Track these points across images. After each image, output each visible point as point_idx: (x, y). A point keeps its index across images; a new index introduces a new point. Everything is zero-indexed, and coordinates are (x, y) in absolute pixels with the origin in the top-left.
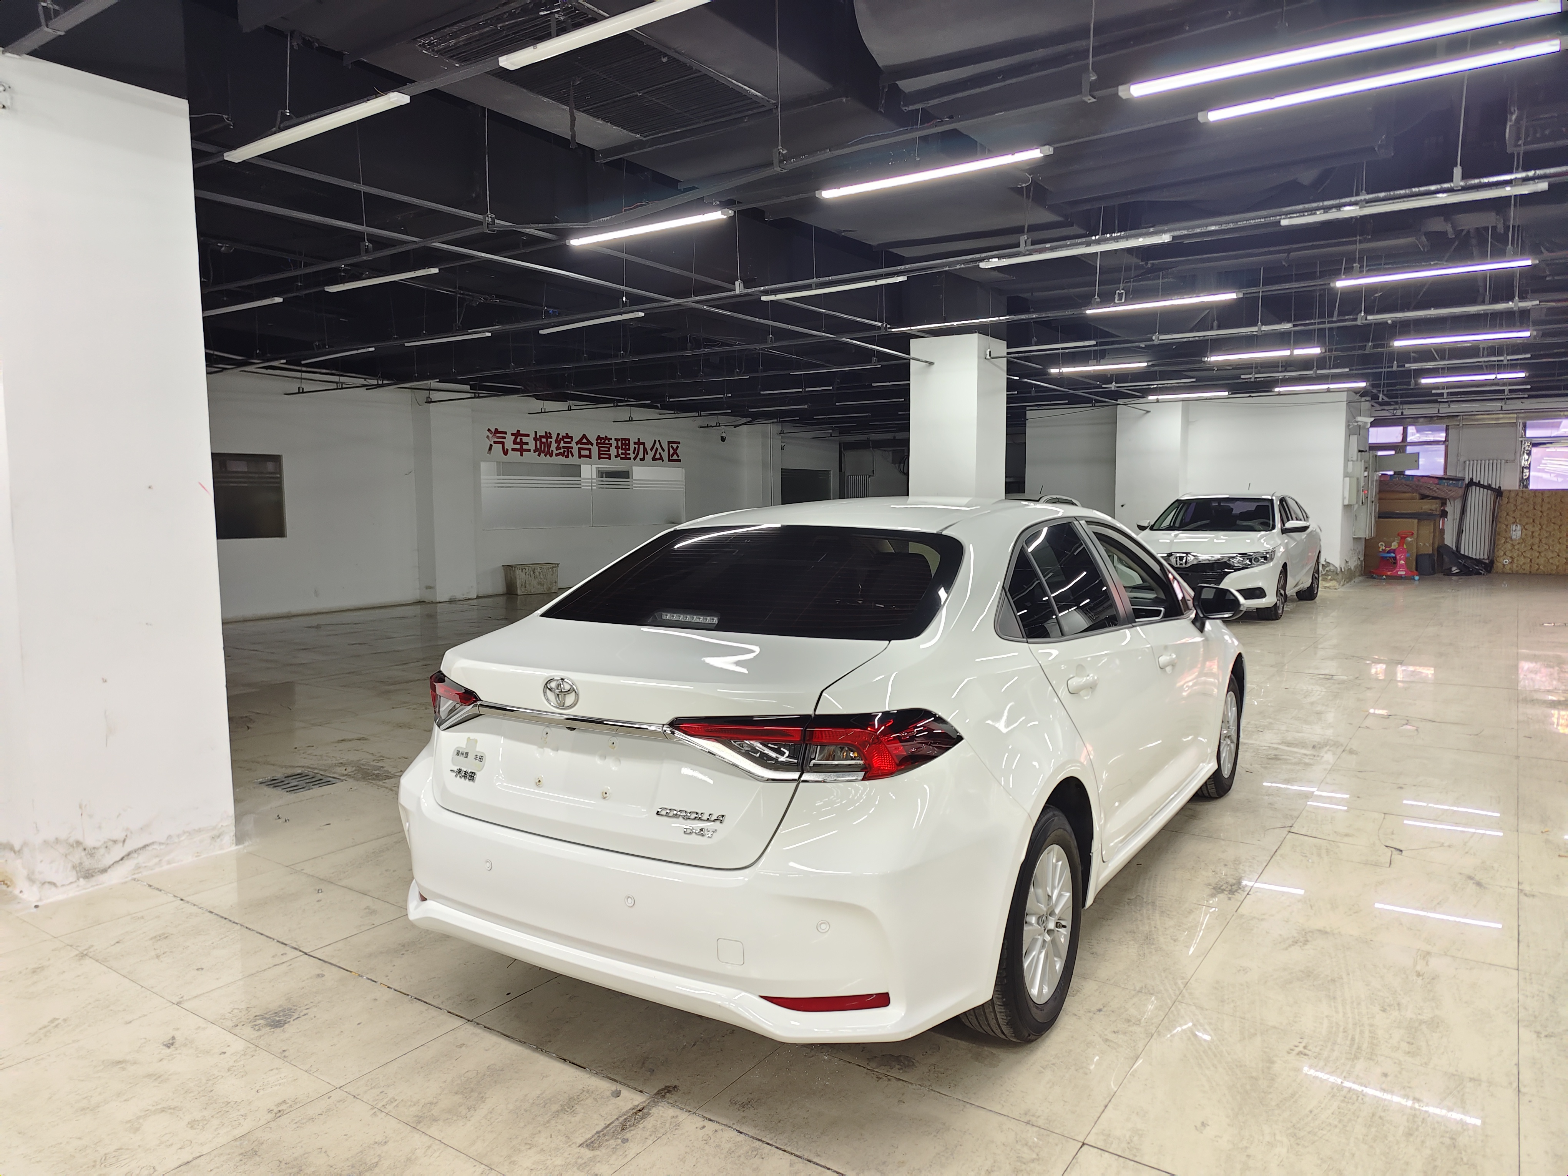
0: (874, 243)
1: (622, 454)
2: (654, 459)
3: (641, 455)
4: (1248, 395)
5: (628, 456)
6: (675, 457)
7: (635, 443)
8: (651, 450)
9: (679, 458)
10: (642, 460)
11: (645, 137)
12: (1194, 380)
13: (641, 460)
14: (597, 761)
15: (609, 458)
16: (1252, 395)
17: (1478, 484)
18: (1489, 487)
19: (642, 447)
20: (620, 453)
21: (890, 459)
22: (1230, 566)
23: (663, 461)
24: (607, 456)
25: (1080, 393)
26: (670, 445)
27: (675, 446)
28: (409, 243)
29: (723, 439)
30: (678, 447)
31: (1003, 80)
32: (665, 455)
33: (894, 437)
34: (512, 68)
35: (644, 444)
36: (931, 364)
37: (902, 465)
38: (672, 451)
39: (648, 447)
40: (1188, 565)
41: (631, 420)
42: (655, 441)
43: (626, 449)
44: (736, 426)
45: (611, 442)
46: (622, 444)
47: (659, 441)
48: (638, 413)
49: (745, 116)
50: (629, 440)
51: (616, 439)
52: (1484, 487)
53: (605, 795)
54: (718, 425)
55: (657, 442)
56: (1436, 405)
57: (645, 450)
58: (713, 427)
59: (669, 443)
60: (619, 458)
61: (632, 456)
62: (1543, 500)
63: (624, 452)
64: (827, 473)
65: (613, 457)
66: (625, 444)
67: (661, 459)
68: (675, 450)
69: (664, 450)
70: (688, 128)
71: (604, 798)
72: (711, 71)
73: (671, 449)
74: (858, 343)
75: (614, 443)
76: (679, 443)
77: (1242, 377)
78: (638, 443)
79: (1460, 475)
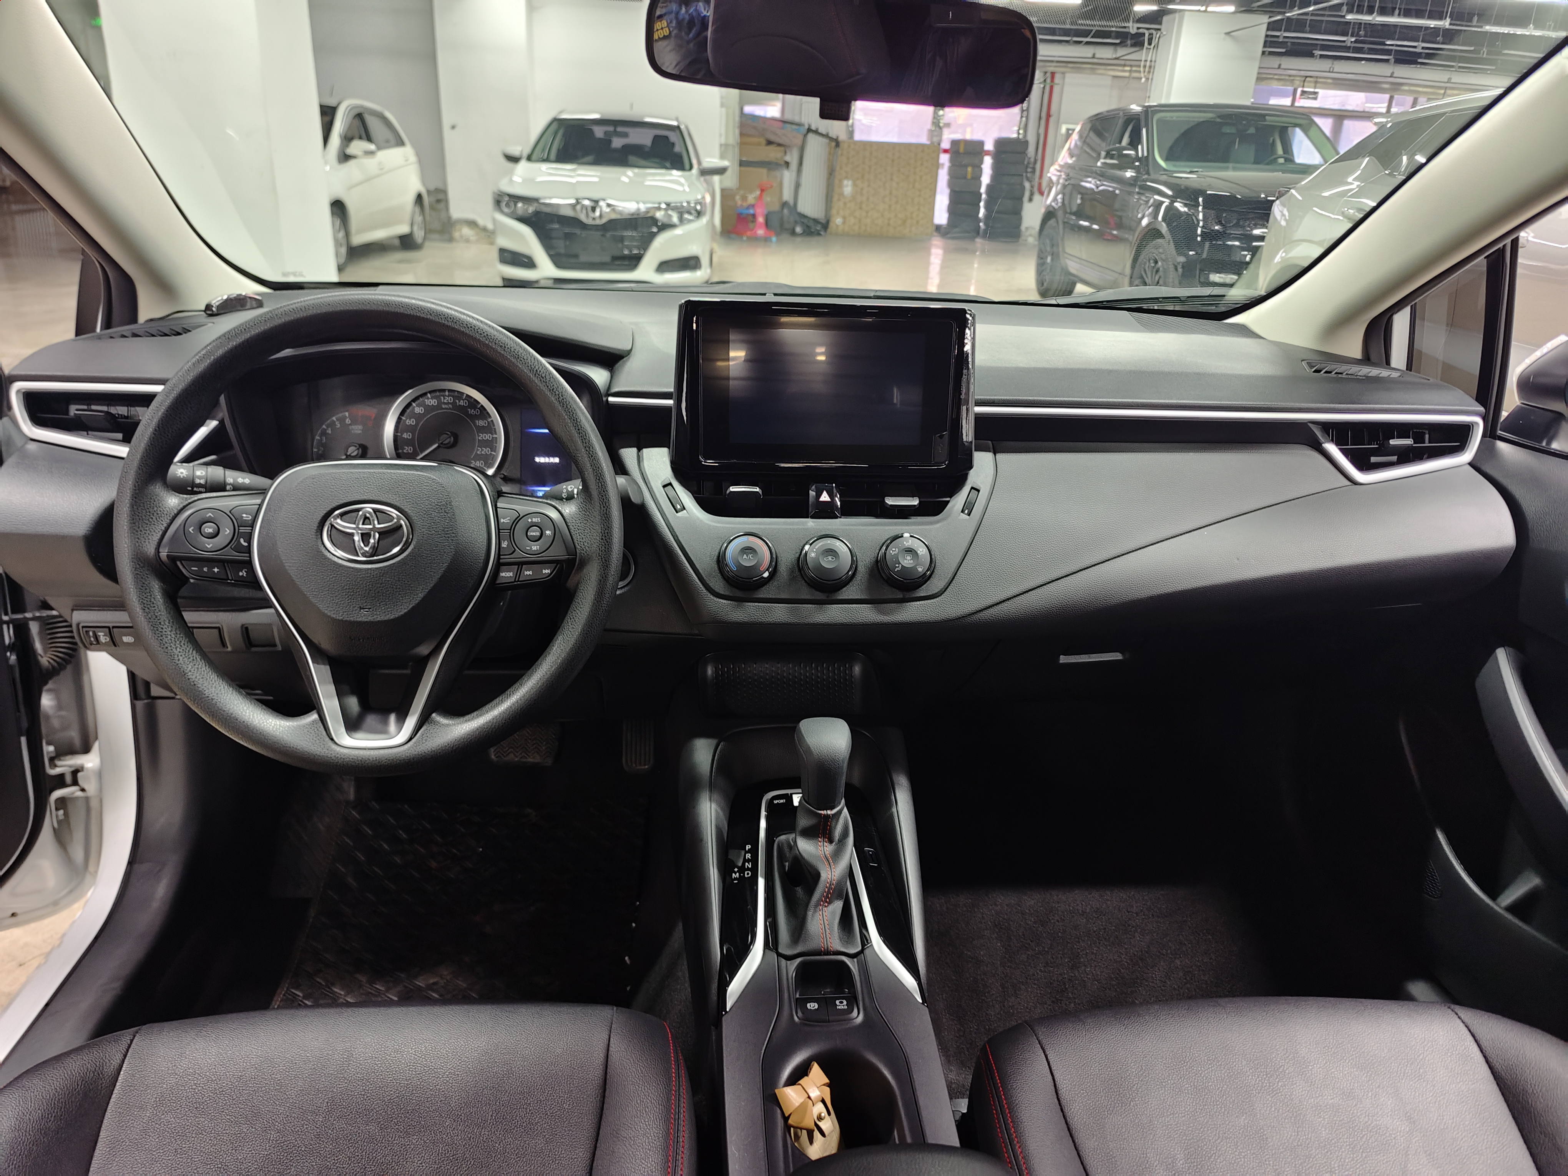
18: (826, 136)
22: (654, 221)
40: (604, 221)
52: (821, 135)
62: (871, 153)
79: (797, 119)
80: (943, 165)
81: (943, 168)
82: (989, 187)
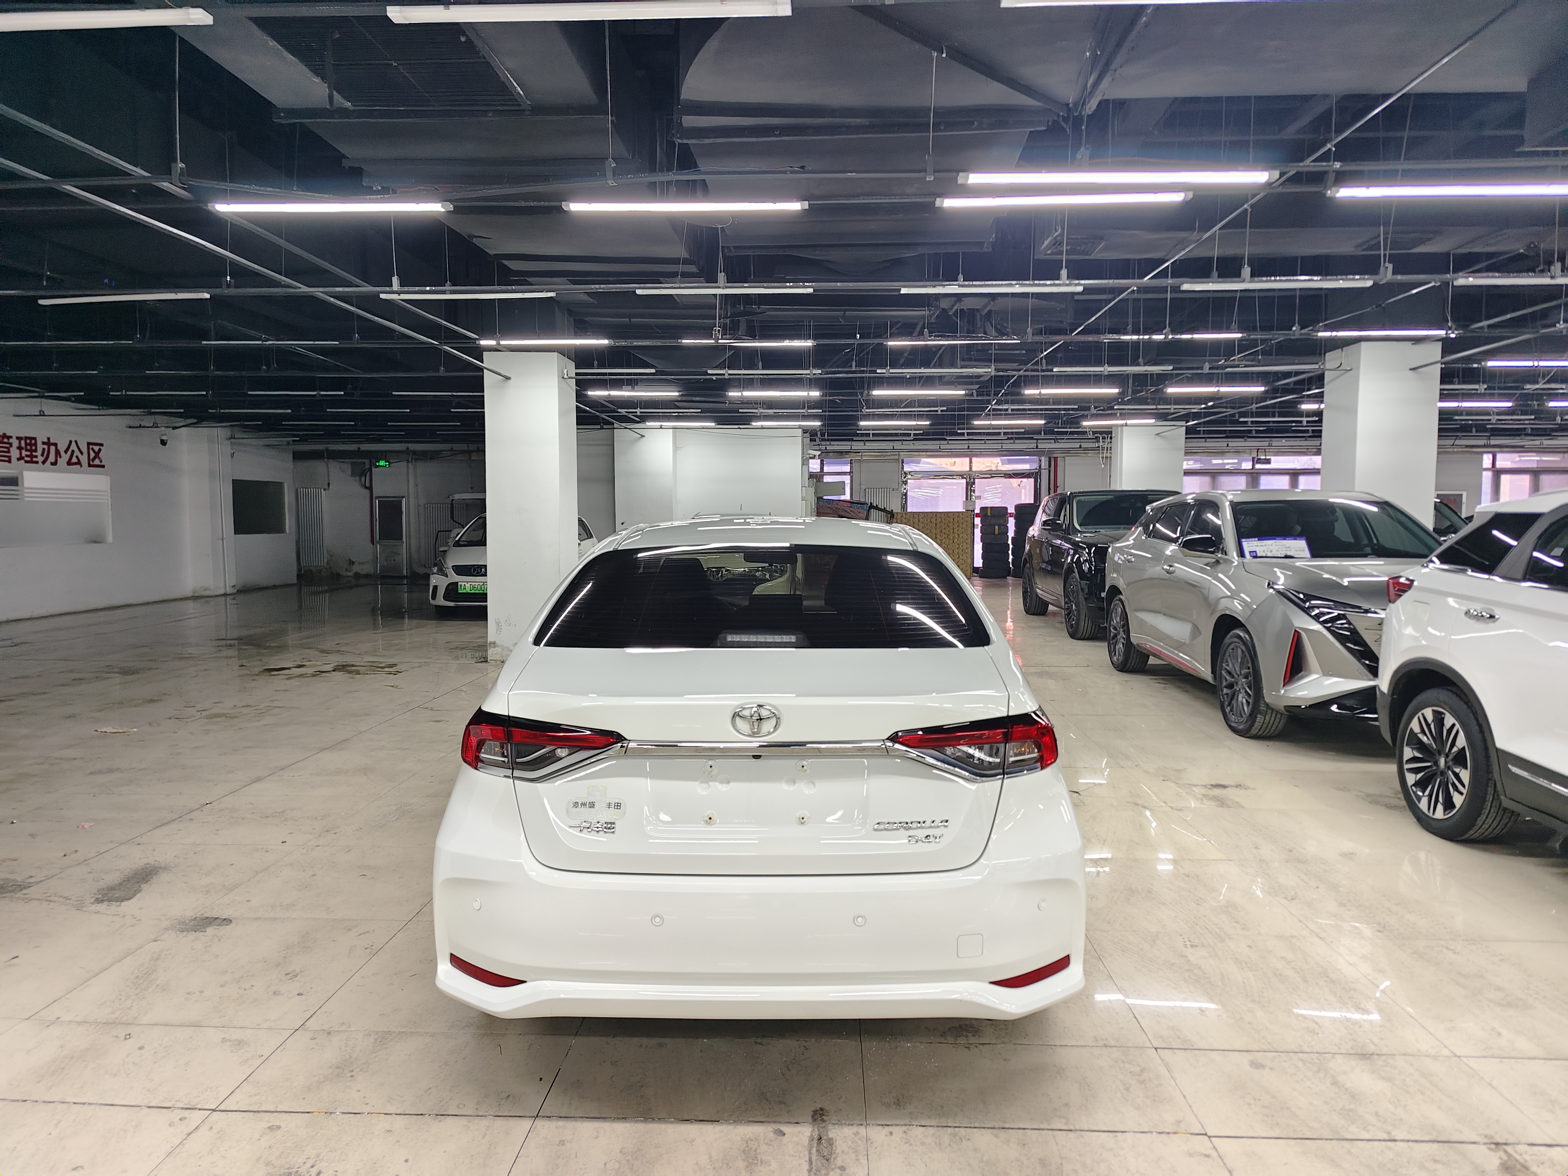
0: (492, 252)
1: (27, 456)
2: (69, 463)
3: (52, 458)
4: (737, 426)
5: (34, 459)
6: (97, 462)
7: (44, 443)
8: (66, 452)
9: (103, 464)
10: (54, 464)
11: (354, 106)
12: (700, 410)
13: (52, 464)
14: (785, 787)
15: (9, 461)
16: (741, 426)
17: (877, 508)
18: (884, 510)
19: (53, 448)
20: (23, 455)
21: (349, 472)
23: (81, 466)
24: (6, 459)
25: (603, 416)
26: (91, 447)
27: (96, 448)
28: (30, 179)
29: (163, 443)
30: (100, 450)
31: (780, 135)
32: (84, 459)
33: (359, 448)
34: (396, 21)
35: (55, 445)
36: (508, 378)
37: (363, 478)
38: (92, 455)
39: (62, 448)
41: (42, 414)
42: (71, 442)
43: (31, 451)
44: (175, 428)
45: (11, 440)
46: (26, 444)
47: (76, 442)
48: (50, 407)
49: (490, 111)
50: (35, 439)
51: (17, 438)
52: (880, 510)
53: (803, 821)
54: (155, 425)
55: (73, 444)
56: (849, 443)
57: (57, 452)
58: (148, 427)
59: (89, 444)
60: (23, 461)
61: (40, 459)
62: (919, 521)
63: (28, 453)
64: (280, 485)
65: (14, 459)
66: (31, 445)
67: (79, 463)
68: (97, 454)
69: (82, 453)
70: (416, 108)
71: (802, 823)
72: (495, 61)
73: (91, 452)
74: (456, 352)
75: (15, 443)
76: (102, 445)
77: (740, 411)
78: (48, 443)
79: (862, 500)
80: (978, 525)
81: (977, 528)
82: (1013, 538)
